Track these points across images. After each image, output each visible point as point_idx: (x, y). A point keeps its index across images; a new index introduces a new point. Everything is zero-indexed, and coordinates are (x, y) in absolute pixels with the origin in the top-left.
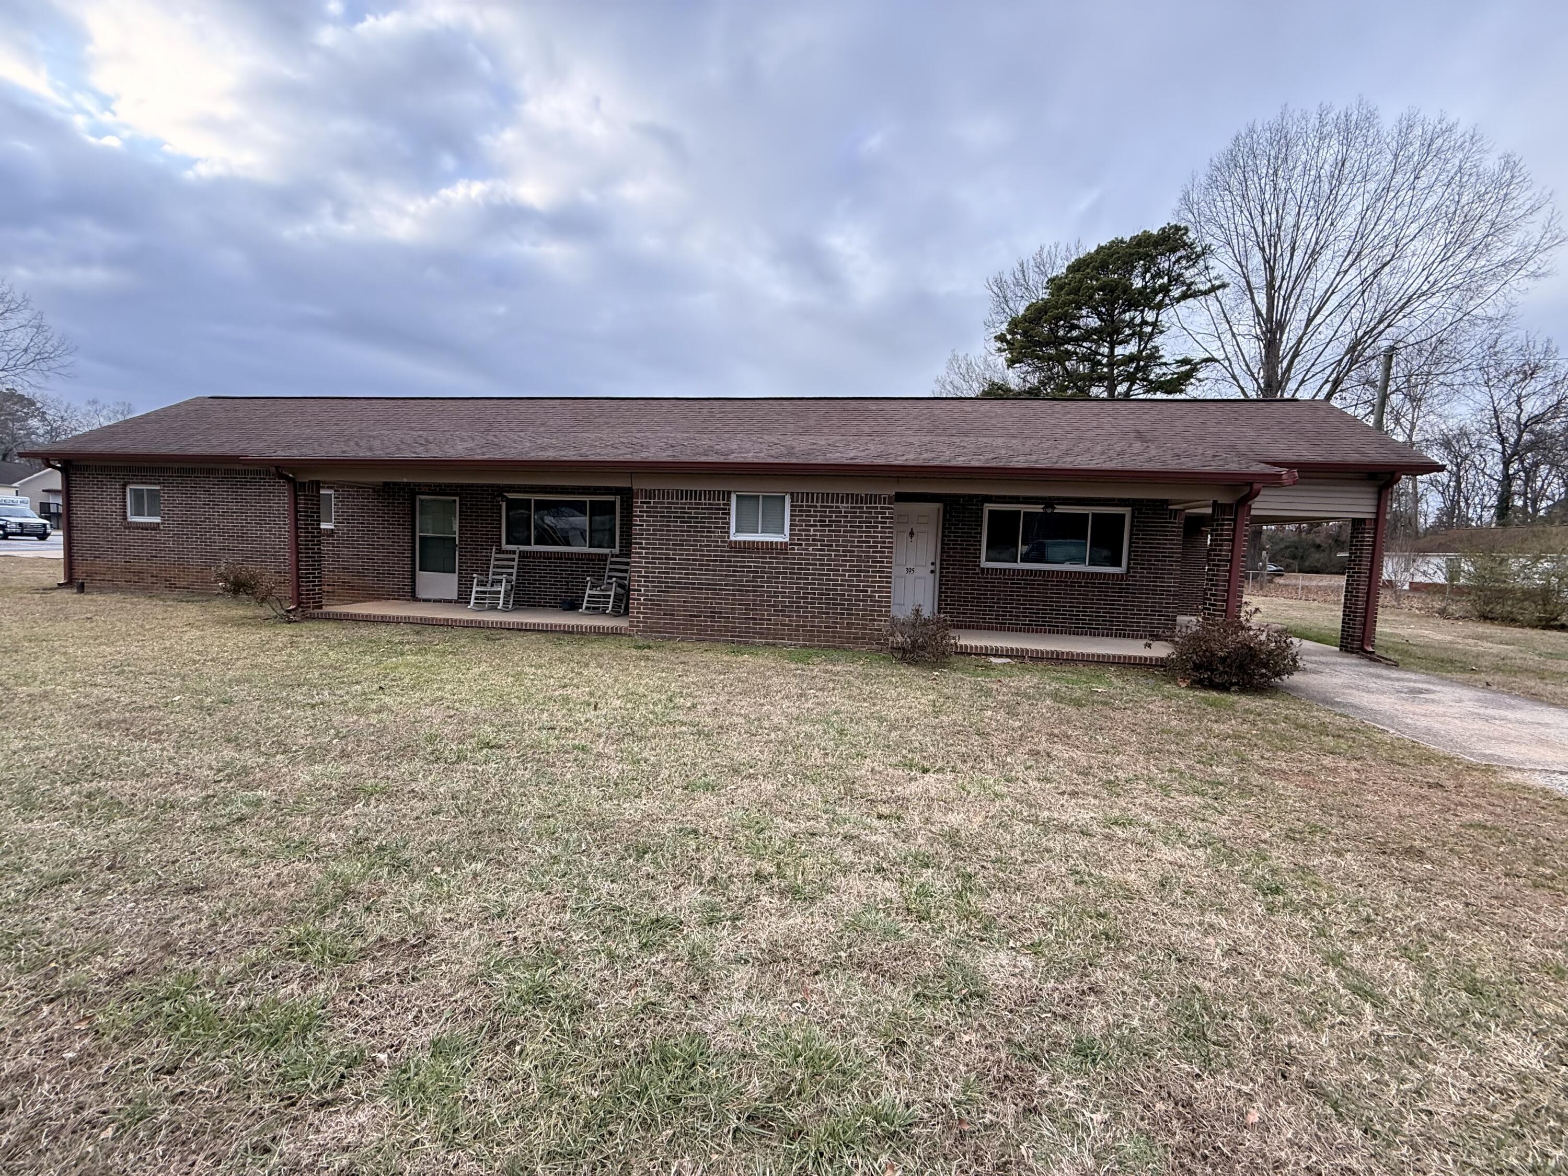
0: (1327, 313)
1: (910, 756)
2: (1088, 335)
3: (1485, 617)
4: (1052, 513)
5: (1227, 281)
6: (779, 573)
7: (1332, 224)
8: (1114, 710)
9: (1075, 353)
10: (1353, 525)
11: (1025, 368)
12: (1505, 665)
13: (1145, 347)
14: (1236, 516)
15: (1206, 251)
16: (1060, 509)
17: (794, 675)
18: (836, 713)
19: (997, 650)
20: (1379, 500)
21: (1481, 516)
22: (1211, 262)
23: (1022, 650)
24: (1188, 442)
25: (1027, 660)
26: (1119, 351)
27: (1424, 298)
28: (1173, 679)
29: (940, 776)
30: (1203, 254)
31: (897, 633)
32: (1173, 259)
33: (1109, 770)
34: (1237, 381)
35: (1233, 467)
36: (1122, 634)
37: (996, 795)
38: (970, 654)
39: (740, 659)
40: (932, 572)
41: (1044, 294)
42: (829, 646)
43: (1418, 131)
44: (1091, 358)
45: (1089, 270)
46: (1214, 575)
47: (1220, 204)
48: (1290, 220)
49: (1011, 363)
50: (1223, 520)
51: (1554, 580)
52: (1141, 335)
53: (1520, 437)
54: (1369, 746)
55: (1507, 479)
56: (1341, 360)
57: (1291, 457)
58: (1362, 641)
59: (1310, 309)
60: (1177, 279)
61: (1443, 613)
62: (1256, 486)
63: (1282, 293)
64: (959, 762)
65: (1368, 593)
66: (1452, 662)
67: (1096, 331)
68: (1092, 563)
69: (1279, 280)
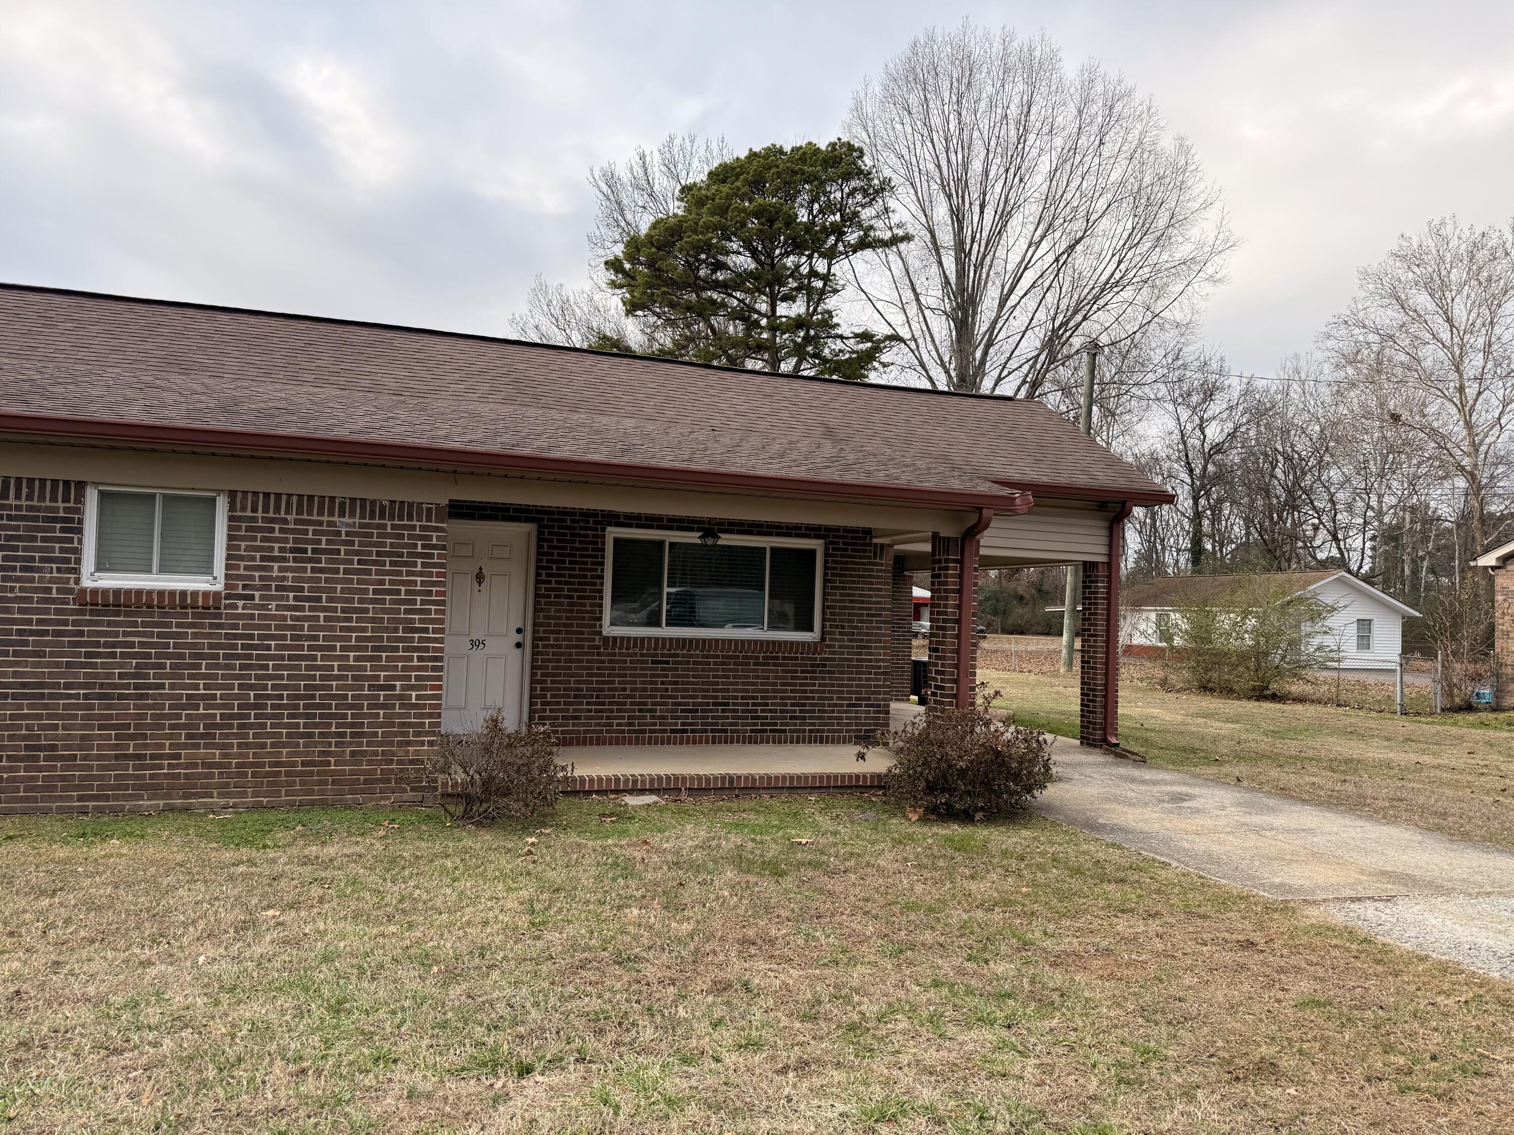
0: (1021, 293)
1: (490, 1041)
2: (739, 281)
3: (1205, 688)
4: (715, 545)
5: (911, 231)
6: (201, 656)
7: (1021, 180)
8: (831, 874)
9: (724, 305)
10: (1085, 570)
11: (652, 319)
12: (1243, 750)
13: (815, 310)
14: (962, 555)
15: (886, 186)
16: (727, 540)
17: (231, 878)
18: (327, 959)
19: (635, 782)
20: (1111, 537)
21: (1177, 561)
22: (892, 204)
23: (676, 778)
24: (890, 446)
25: (683, 796)
26: (782, 309)
27: (1115, 289)
28: (897, 807)
29: (555, 1078)
30: (883, 190)
31: (456, 767)
32: (846, 190)
33: (847, 1000)
34: (927, 372)
35: (956, 484)
36: (818, 738)
37: (670, 1102)
38: (589, 793)
39: (97, 851)
40: (518, 645)
41: (676, 208)
42: (312, 803)
43: (1099, 88)
44: (744, 315)
45: (738, 184)
46: (938, 643)
47: (898, 126)
48: (977, 166)
49: (632, 308)
50: (947, 561)
51: (1262, 640)
52: (810, 291)
53: (1205, 468)
54: (1158, 891)
55: (1197, 517)
56: (1038, 355)
57: (1014, 474)
58: (1104, 730)
59: (1003, 287)
60: (852, 219)
61: (1164, 684)
62: (986, 512)
63: (973, 258)
64: (591, 1039)
65: (1107, 663)
66: (1194, 751)
67: (751, 274)
68: (772, 627)
69: (968, 241)
